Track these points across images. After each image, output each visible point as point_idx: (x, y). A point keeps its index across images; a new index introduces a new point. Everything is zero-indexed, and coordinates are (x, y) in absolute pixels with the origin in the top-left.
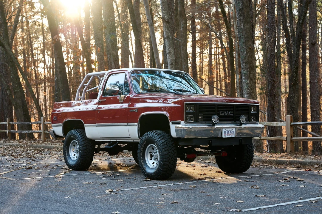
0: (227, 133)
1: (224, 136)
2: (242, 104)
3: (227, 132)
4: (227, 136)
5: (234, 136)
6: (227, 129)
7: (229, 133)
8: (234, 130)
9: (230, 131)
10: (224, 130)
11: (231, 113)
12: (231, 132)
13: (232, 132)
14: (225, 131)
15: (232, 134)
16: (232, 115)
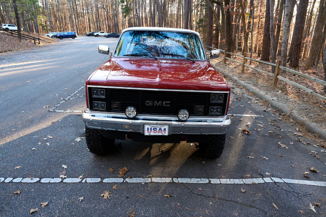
0: (152, 130)
1: (146, 134)
2: (192, 91)
3: (154, 129)
4: (152, 134)
5: (166, 134)
6: (153, 126)
7: (158, 130)
8: (167, 127)
9: (158, 129)
10: (146, 127)
11: (166, 104)
12: (160, 129)
13: (163, 129)
14: (150, 127)
15: (163, 132)
16: (168, 107)
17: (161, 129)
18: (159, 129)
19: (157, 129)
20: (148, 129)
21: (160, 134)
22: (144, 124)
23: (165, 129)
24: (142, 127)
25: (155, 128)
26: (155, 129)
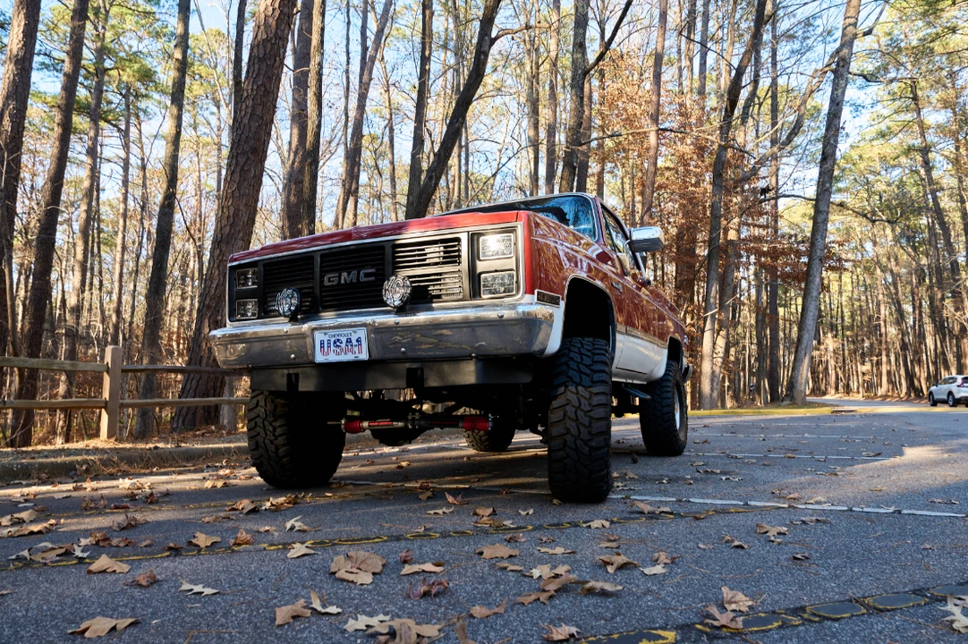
0: (332, 348)
1: (319, 357)
3: (335, 342)
4: (332, 357)
5: (364, 356)
6: (332, 332)
7: (343, 345)
8: (362, 333)
9: (344, 340)
10: (319, 336)
11: (367, 275)
12: (349, 341)
13: (354, 343)
14: (326, 338)
15: (356, 349)
16: (372, 281)
17: (351, 342)
18: (347, 342)
19: (341, 343)
20: (322, 343)
21: (349, 357)
22: (314, 330)
23: (358, 340)
24: (309, 340)
25: (338, 340)
26: (338, 344)
